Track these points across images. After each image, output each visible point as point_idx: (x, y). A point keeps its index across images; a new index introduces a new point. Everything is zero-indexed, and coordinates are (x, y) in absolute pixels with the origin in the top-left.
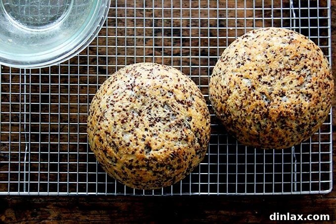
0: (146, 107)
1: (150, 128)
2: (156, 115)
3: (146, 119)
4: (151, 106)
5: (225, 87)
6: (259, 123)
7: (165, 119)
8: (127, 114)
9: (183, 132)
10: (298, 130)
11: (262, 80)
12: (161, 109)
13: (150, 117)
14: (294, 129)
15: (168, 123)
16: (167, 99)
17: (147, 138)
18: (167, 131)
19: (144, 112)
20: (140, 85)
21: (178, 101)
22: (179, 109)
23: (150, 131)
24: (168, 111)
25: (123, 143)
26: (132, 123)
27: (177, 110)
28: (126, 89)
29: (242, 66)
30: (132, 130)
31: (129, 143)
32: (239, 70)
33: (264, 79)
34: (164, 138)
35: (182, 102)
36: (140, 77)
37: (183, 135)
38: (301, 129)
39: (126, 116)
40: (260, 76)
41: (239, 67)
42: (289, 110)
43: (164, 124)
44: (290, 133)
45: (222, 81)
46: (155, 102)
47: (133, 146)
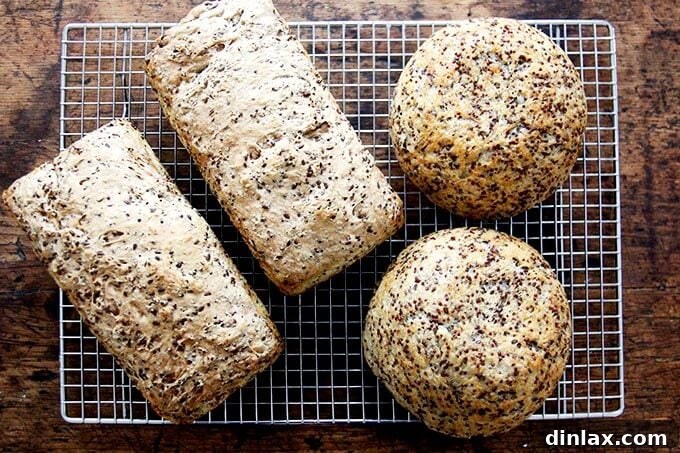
0: (475, 317)
1: (507, 326)
2: (491, 309)
3: (491, 327)
4: (476, 309)
5: (484, 193)
6: (551, 147)
7: (502, 298)
8: (473, 350)
9: (532, 281)
10: (569, 86)
11: (488, 131)
12: (487, 296)
13: (490, 319)
14: (568, 91)
15: (511, 296)
16: (478, 280)
17: (519, 338)
18: (519, 304)
19: (482, 323)
20: (441, 308)
21: (487, 264)
22: (498, 270)
23: (511, 329)
24: (495, 288)
25: (510, 379)
26: (489, 350)
27: (499, 274)
28: (435, 333)
29: (458, 161)
30: (500, 355)
31: (516, 369)
32: (463, 167)
33: (485, 128)
34: (528, 314)
35: (490, 260)
36: (425, 303)
37: (535, 284)
38: (569, 81)
39: (476, 353)
40: (481, 134)
41: (457, 167)
42: (540, 97)
43: (508, 303)
44: (573, 99)
45: (472, 197)
46: (474, 299)
47: (522, 366)
